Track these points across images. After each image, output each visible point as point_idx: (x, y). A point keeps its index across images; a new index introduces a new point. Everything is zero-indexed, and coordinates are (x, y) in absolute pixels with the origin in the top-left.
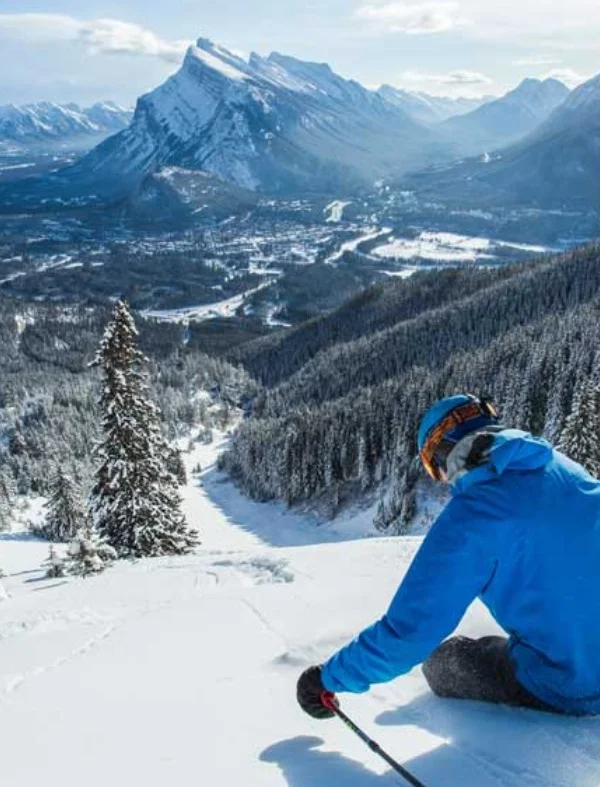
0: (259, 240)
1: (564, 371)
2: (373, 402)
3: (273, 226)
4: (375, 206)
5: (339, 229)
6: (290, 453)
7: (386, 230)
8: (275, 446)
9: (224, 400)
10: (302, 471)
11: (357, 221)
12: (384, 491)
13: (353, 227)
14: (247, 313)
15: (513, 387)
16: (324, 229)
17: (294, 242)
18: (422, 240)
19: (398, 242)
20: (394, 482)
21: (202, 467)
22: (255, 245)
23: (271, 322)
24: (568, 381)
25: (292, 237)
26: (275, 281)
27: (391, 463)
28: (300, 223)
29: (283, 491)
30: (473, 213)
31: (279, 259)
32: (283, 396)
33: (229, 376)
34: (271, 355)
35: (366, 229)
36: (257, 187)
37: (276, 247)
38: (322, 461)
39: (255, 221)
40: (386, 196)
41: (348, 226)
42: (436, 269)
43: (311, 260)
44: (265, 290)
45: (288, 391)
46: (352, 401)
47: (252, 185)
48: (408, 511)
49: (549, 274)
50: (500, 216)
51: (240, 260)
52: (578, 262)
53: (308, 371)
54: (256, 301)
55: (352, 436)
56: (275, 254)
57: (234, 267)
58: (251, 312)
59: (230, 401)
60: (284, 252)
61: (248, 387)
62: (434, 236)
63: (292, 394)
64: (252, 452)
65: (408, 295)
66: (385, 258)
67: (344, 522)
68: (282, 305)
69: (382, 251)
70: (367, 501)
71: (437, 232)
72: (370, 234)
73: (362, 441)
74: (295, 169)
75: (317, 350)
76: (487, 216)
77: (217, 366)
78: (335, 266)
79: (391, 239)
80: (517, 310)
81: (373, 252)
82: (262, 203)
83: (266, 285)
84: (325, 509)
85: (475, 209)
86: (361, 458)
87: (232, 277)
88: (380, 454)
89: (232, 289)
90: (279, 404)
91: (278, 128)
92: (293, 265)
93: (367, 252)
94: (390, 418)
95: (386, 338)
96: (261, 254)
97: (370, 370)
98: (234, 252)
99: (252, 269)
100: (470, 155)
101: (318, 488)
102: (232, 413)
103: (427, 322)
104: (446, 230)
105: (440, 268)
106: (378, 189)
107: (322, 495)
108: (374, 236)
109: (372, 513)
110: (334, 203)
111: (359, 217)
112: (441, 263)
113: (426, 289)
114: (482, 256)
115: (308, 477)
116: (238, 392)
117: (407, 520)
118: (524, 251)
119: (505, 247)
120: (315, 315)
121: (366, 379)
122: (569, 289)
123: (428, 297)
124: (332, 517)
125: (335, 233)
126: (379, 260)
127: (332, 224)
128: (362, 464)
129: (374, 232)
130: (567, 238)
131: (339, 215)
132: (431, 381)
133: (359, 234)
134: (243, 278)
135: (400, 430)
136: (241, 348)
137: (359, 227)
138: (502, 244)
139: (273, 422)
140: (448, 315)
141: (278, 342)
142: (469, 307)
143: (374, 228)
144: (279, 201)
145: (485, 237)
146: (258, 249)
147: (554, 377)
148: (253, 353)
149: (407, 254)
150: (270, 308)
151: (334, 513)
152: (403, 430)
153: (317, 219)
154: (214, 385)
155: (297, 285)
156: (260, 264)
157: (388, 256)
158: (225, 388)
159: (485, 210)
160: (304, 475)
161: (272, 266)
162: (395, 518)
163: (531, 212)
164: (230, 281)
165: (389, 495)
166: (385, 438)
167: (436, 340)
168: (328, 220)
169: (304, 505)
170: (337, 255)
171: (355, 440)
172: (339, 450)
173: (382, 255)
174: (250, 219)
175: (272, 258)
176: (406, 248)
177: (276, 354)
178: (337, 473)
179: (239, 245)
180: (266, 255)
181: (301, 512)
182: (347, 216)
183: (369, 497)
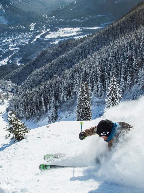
0: (11, 39)
1: (90, 73)
2: (45, 87)
3: (14, 34)
4: (44, 23)
5: (34, 32)
6: (24, 105)
7: (48, 30)
8: (20, 103)
9: (6, 91)
10: (28, 109)
11: (39, 29)
12: (50, 112)
13: (38, 31)
14: (11, 62)
15: (78, 79)
16: (30, 33)
17: (21, 38)
18: (60, 31)
19: (52, 33)
20: (52, 109)
21: (2, 112)
22: (10, 41)
23: (18, 64)
24: (92, 76)
25: (21, 37)
26: (17, 51)
27: (51, 104)
28: (22, 32)
29: (24, 116)
30: (74, 20)
31: (18, 44)
32: (23, 88)
33: (7, 84)
34: (18, 75)
35: (42, 31)
36: (8, 23)
37: (16, 41)
38: (33, 106)
39: (9, 34)
40: (47, 19)
41: (37, 31)
42: (65, 39)
43: (27, 43)
44: (15, 54)
45: (24, 86)
46: (40, 87)
47: (6, 23)
48: (55, 117)
49: (92, 40)
50: (82, 20)
51: (6, 47)
52: (100, 36)
53: (29, 79)
54: (13, 58)
55: (40, 98)
56: (16, 43)
57: (5, 49)
58: (12, 62)
59: (8, 91)
60: (19, 42)
61: (13, 86)
62: (63, 29)
63: (25, 87)
64: (15, 106)
65: (55, 51)
66: (49, 39)
67: (41, 122)
68: (21, 58)
69: (48, 37)
70: (46, 115)
71: (64, 28)
72: (44, 32)
73: (43, 99)
74: (18, 16)
75: (31, 72)
76: (78, 20)
77: (3, 81)
78: (34, 44)
79: (50, 32)
80: (84, 53)
81: (45, 37)
82: (10, 28)
83: (15, 53)
84: (36, 119)
85: (74, 19)
86: (43, 104)
87: (4, 52)
88: (48, 102)
89: (5, 56)
90: (22, 90)
91: (11, 4)
92: (22, 45)
93: (44, 38)
94: (49, 92)
95: (49, 66)
96: (12, 44)
97: (45, 77)
98: (4, 44)
99: (10, 49)
100: (71, 2)
101: (33, 113)
102: (9, 94)
103: (60, 60)
104: (67, 27)
105: (66, 39)
106: (44, 17)
107: (35, 115)
108: (45, 32)
109: (47, 119)
110: (32, 24)
111: (40, 27)
112: (66, 37)
113: (60, 49)
114: (78, 33)
115: (30, 111)
116: (10, 88)
117: (56, 119)
118: (91, 29)
119: (85, 29)
120: (31, 60)
121: (45, 79)
122: (98, 44)
123: (61, 51)
124: (38, 121)
125: (33, 33)
126: (47, 40)
127: (32, 31)
128: (44, 105)
129: (45, 31)
130: (103, 23)
131: (34, 27)
132: (59, 79)
133: (41, 33)
134: (8, 52)
135: (52, 94)
136: (10, 74)
137: (40, 30)
138: (84, 28)
139: (20, 96)
140: (66, 56)
141: (20, 71)
142: (71, 53)
143: (45, 30)
144: (15, 27)
145: (79, 27)
146: (11, 42)
147: (88, 75)
148: (13, 76)
149: (55, 36)
150: (17, 60)
151: (38, 120)
152: (53, 94)
153: (27, 30)
154: (3, 87)
155: (24, 51)
156: (12, 47)
157: (50, 38)
158: (6, 87)
159: (77, 19)
160: (29, 110)
161: (16, 47)
162: (53, 119)
163: (91, 17)
164: (4, 54)
165: (51, 113)
166: (49, 97)
167: (63, 65)
168: (30, 30)
169: (30, 119)
170: (35, 40)
171: (41, 99)
172: (37, 102)
173: (48, 38)
174: (7, 33)
175: (15, 45)
176: (55, 34)
177: (20, 75)
178: (38, 109)
179: (5, 42)
180: (14, 44)
181: (30, 121)
182: (36, 27)
183: (46, 114)
